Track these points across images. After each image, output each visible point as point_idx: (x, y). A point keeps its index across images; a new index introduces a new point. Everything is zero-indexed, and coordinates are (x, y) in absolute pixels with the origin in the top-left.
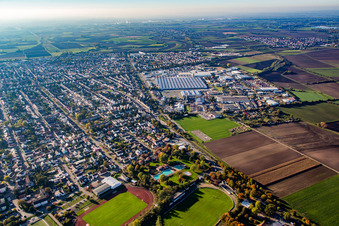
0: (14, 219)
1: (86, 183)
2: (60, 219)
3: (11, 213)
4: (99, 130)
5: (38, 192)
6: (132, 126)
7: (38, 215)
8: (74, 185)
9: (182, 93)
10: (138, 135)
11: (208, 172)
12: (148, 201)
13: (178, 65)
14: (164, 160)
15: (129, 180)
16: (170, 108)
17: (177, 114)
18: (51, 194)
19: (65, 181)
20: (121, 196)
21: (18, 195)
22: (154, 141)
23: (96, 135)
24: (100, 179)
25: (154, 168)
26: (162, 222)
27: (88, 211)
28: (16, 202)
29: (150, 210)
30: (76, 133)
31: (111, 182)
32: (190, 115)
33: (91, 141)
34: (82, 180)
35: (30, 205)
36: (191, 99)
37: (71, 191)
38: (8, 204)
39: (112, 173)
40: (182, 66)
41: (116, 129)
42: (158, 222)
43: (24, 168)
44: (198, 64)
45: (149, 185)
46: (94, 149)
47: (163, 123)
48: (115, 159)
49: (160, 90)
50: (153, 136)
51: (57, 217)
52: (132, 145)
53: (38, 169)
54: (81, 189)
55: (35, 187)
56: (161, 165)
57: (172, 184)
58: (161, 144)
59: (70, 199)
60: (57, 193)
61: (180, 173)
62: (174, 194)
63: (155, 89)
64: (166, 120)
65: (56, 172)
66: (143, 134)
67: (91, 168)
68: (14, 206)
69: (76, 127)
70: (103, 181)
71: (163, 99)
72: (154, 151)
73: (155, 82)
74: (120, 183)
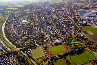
0: (34, 44)
1: (52, 40)
2: (44, 47)
4: (58, 26)
5: (40, 39)
6: (68, 26)
7: (39, 45)
8: (49, 40)
9: (87, 18)
10: (69, 29)
11: (89, 45)
12: (67, 49)
13: (88, 8)
14: (75, 38)
15: (63, 42)
16: (81, 22)
18: (43, 41)
19: (47, 38)
20: (60, 45)
21: (36, 39)
22: (73, 32)
23: (57, 27)
24: (55, 40)
25: (71, 40)
26: (70, 56)
27: (51, 47)
28: (35, 40)
29: (67, 52)
30: (52, 26)
31: (58, 41)
32: (88, 25)
33: (55, 29)
34: (51, 39)
35: (38, 42)
36: (90, 20)
37: (48, 41)
38: (33, 41)
39: (59, 39)
40: (89, 8)
41: (63, 26)
42: (69, 55)
43: (38, 33)
44: (96, 8)
45: (68, 44)
46: (56, 31)
47: (78, 27)
48: (61, 35)
49: (79, 16)
50: (73, 30)
51: (43, 47)
52: (66, 32)
53: (41, 34)
54: (50, 41)
55: (40, 38)
56: (74, 39)
57: (75, 46)
58: (75, 33)
59: (47, 43)
60: (44, 41)
61: (79, 43)
62: (75, 49)
63: (78, 15)
64: (79, 26)
65: (45, 35)
66: (70, 29)
67: (54, 36)
68: (34, 41)
69: (52, 24)
70: (56, 40)
71: (80, 19)
72: (73, 35)
73: (78, 13)
74: (60, 42)
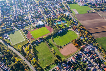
1: (33, 22)
2: (24, 31)
3: (11, 27)
4: (41, 4)
5: (19, 22)
6: (53, 4)
7: (18, 29)
8: (30, 22)
10: (53, 8)
11: (73, 25)
12: (50, 31)
14: (60, 18)
15: (47, 23)
17: (70, 2)
18: (23, 23)
19: (27, 20)
20: (43, 28)
22: (58, 11)
23: (40, 6)
24: (38, 21)
25: (56, 21)
27: (32, 31)
28: (13, 23)
29: (50, 34)
30: (34, 4)
31: (41, 23)
32: (74, 3)
33: (38, 8)
34: (32, 20)
35: (16, 25)
37: (28, 23)
39: (42, 20)
41: (47, 4)
42: (52, 38)
45: (52, 26)
46: (38, 11)
47: (64, 5)
48: (44, 15)
50: (58, 9)
51: (23, 30)
52: (51, 11)
53: (20, 15)
54: (31, 23)
55: (19, 20)
56: (58, 20)
57: (59, 27)
58: (60, 12)
59: (28, 26)
61: (63, 24)
62: (59, 31)
64: (65, 3)
65: (25, 17)
66: (55, 8)
67: (36, 17)
68: (12, 25)
69: (34, 2)
70: (38, 22)
72: (57, 15)
74: (43, 24)
